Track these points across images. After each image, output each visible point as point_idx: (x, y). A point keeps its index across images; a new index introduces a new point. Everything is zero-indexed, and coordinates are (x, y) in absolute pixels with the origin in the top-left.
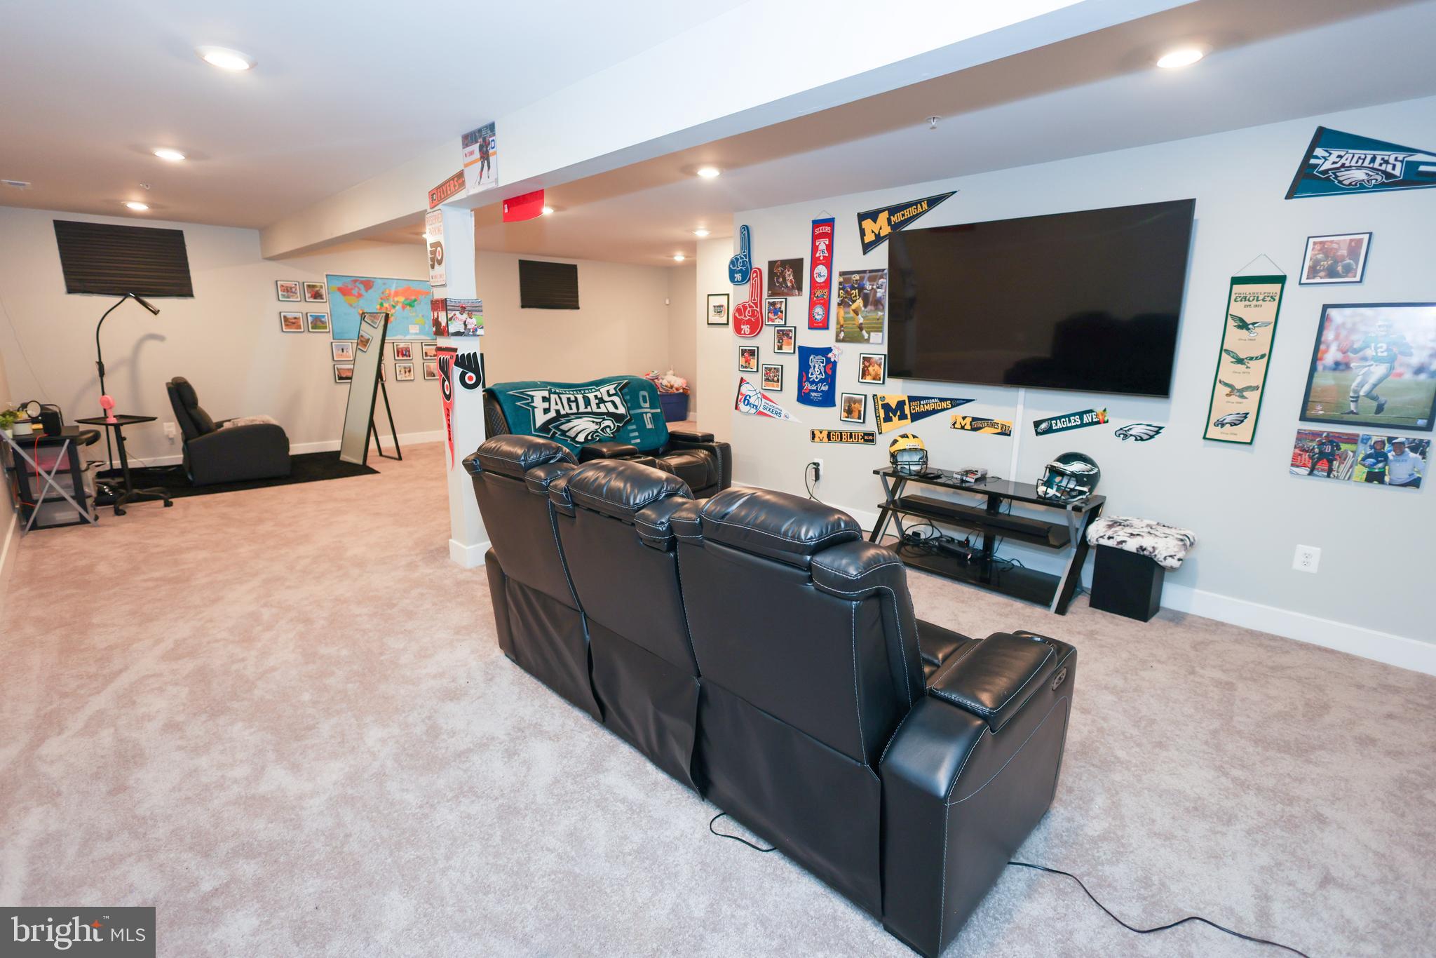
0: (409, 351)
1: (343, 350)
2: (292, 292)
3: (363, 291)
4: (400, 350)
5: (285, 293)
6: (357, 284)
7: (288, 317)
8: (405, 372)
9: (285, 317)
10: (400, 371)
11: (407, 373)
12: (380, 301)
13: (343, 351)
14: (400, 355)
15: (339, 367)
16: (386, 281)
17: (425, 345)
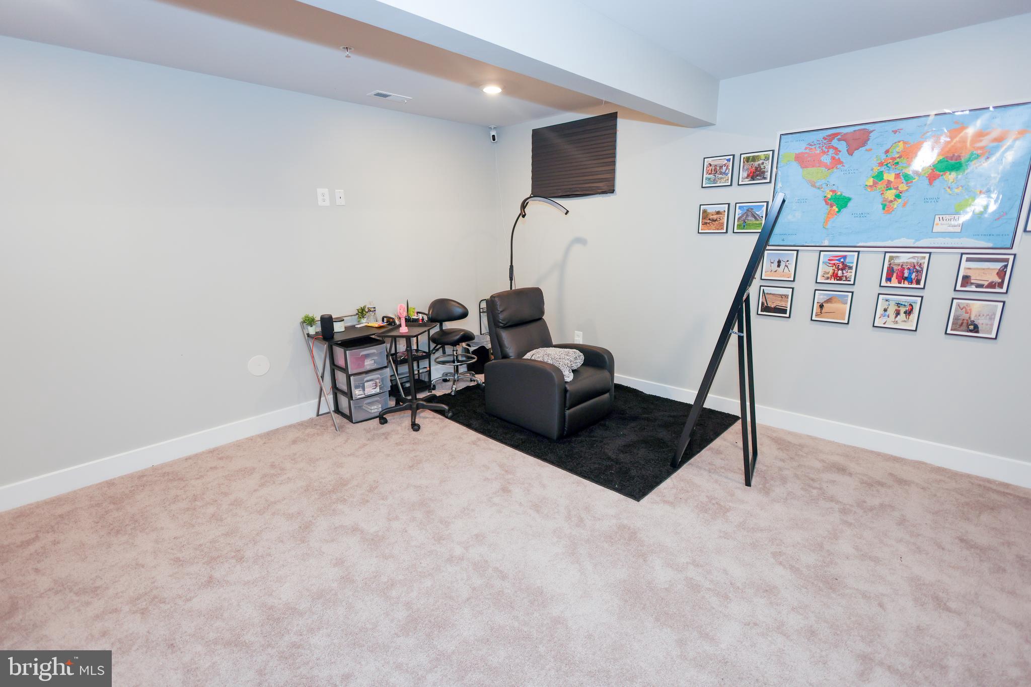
0: (919, 272)
1: (779, 262)
2: (721, 173)
3: (843, 156)
4: (895, 268)
5: (711, 176)
6: (835, 143)
7: (709, 211)
8: (898, 313)
9: (705, 211)
10: (885, 310)
11: (902, 316)
12: (877, 169)
13: (779, 266)
14: (894, 278)
15: (767, 290)
16: (900, 125)
17: (968, 260)
